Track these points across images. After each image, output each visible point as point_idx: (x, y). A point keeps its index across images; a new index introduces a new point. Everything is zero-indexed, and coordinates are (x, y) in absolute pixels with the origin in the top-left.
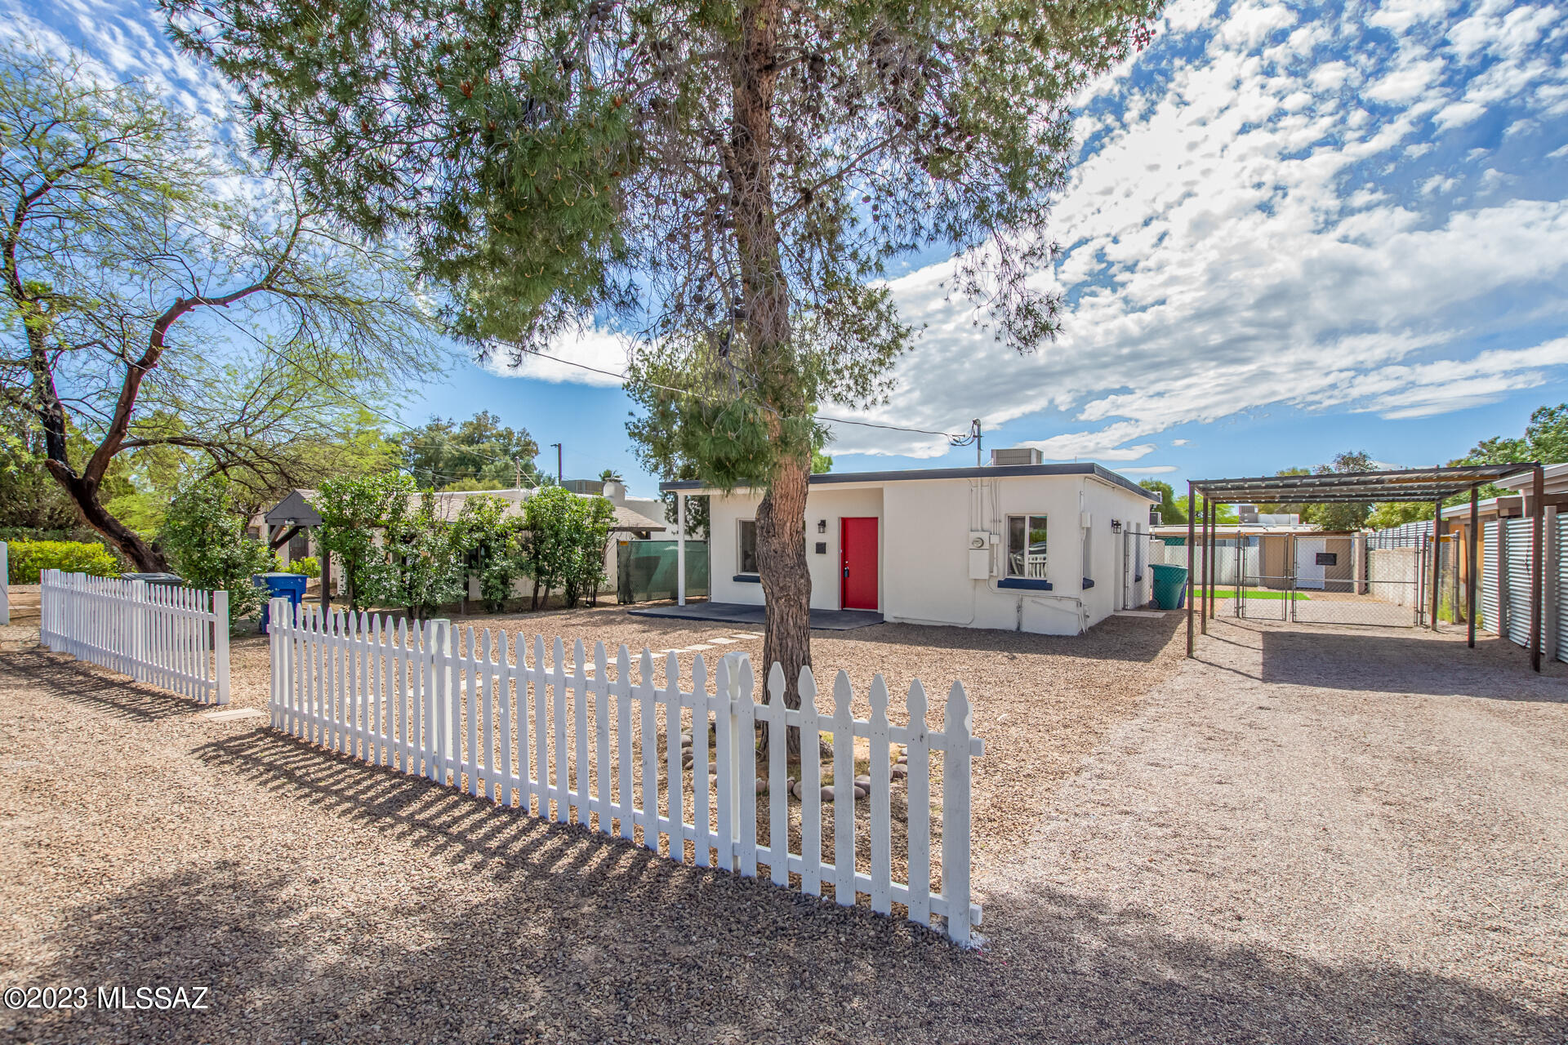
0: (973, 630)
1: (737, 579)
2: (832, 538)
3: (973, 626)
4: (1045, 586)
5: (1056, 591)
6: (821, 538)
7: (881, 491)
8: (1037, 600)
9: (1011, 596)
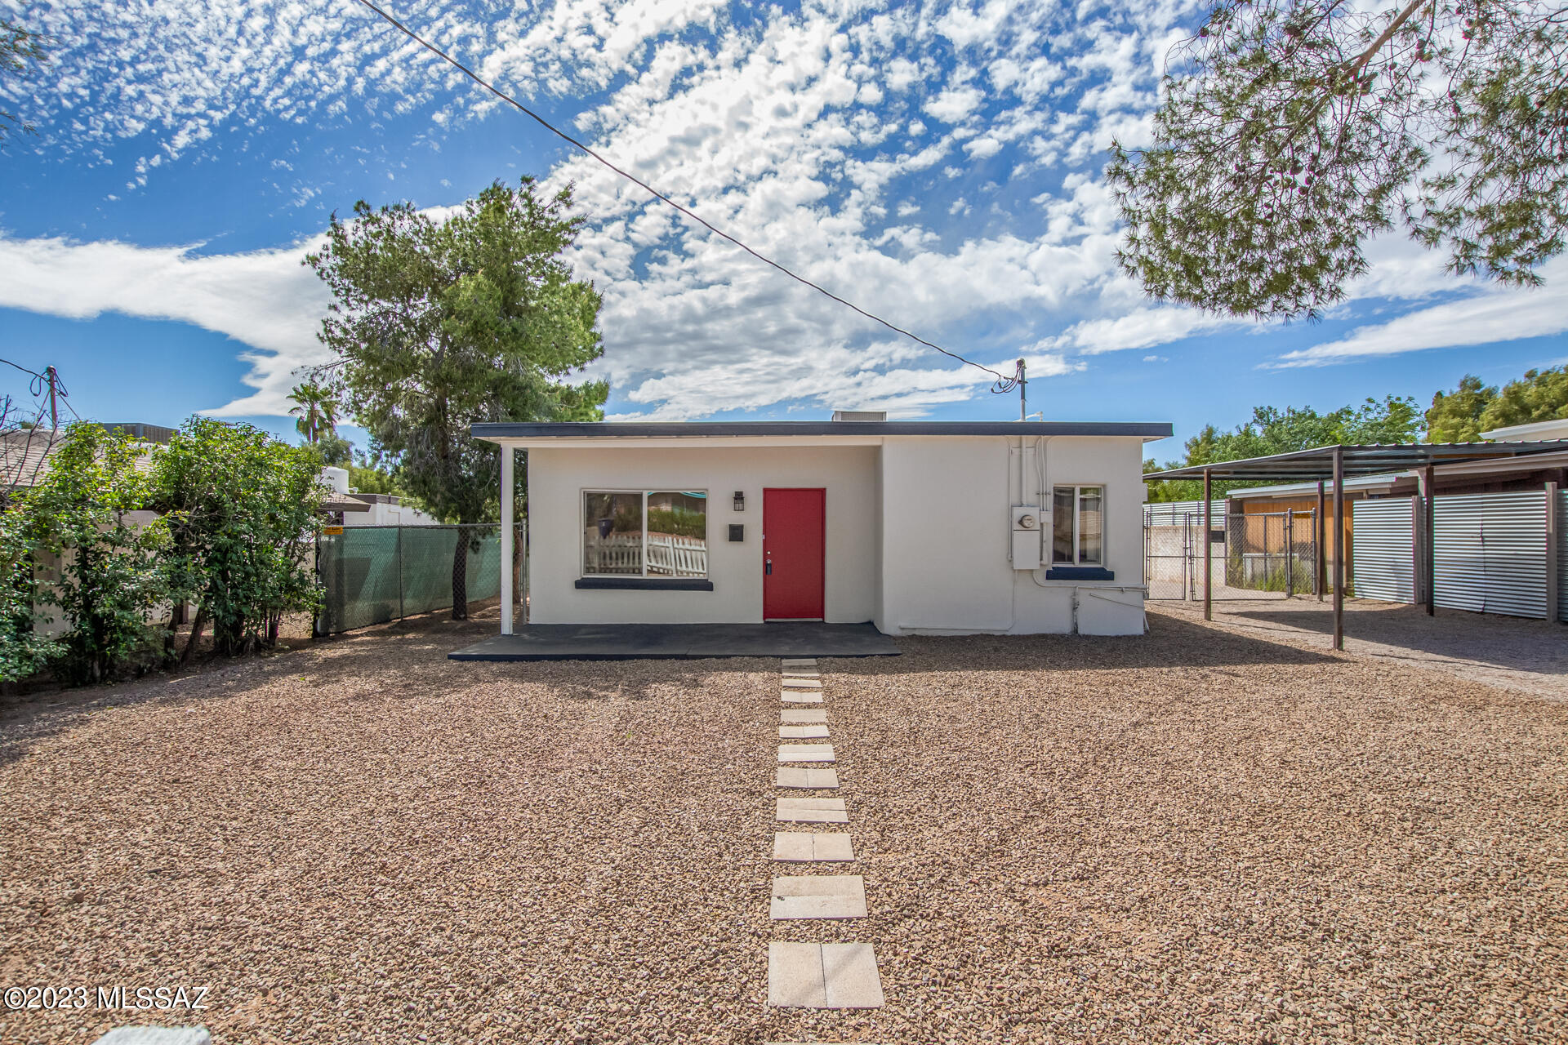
0: (1013, 637)
1: (581, 585)
2: (753, 518)
3: (1015, 632)
4: (1106, 575)
5: (1119, 582)
6: (736, 518)
7: (877, 450)
8: (1097, 593)
9: (1062, 591)
